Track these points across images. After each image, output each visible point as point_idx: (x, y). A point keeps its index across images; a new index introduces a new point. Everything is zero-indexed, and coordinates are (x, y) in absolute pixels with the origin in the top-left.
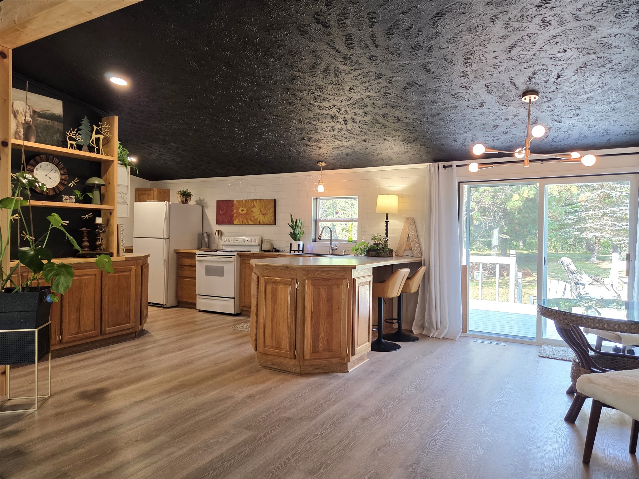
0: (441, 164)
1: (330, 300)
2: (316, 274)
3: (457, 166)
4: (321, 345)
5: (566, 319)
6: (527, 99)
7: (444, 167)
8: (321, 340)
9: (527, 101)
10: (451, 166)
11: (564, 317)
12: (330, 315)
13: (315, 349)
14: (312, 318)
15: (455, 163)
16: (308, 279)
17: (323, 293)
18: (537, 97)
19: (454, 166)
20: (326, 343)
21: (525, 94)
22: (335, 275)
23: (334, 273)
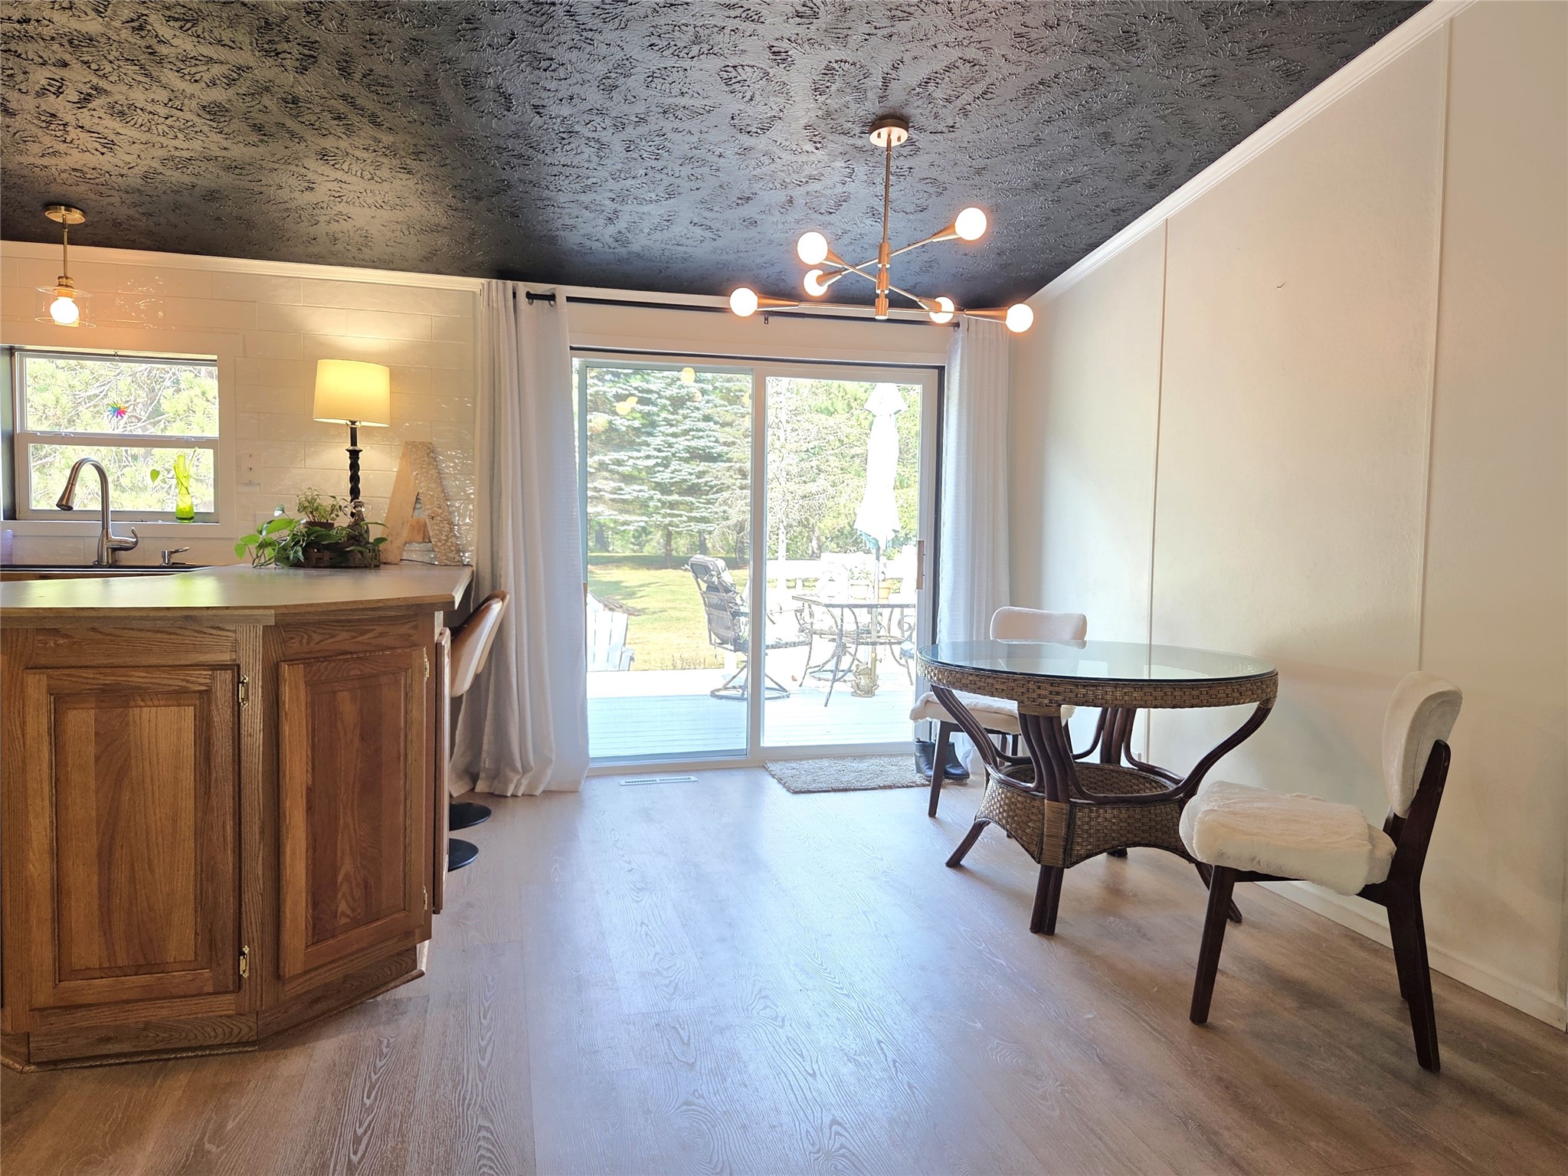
0: (523, 287)
1: (371, 729)
2: (316, 637)
3: (570, 299)
4: (343, 906)
5: (1058, 694)
6: (879, 139)
7: (530, 296)
8: (345, 888)
9: (882, 143)
10: (551, 297)
11: (1052, 689)
12: (371, 784)
13: (320, 928)
14: (310, 809)
15: (564, 291)
16: (291, 661)
17: (348, 707)
18: (904, 135)
19: (561, 299)
20: (358, 894)
21: (878, 123)
22: (382, 635)
23: (379, 629)
